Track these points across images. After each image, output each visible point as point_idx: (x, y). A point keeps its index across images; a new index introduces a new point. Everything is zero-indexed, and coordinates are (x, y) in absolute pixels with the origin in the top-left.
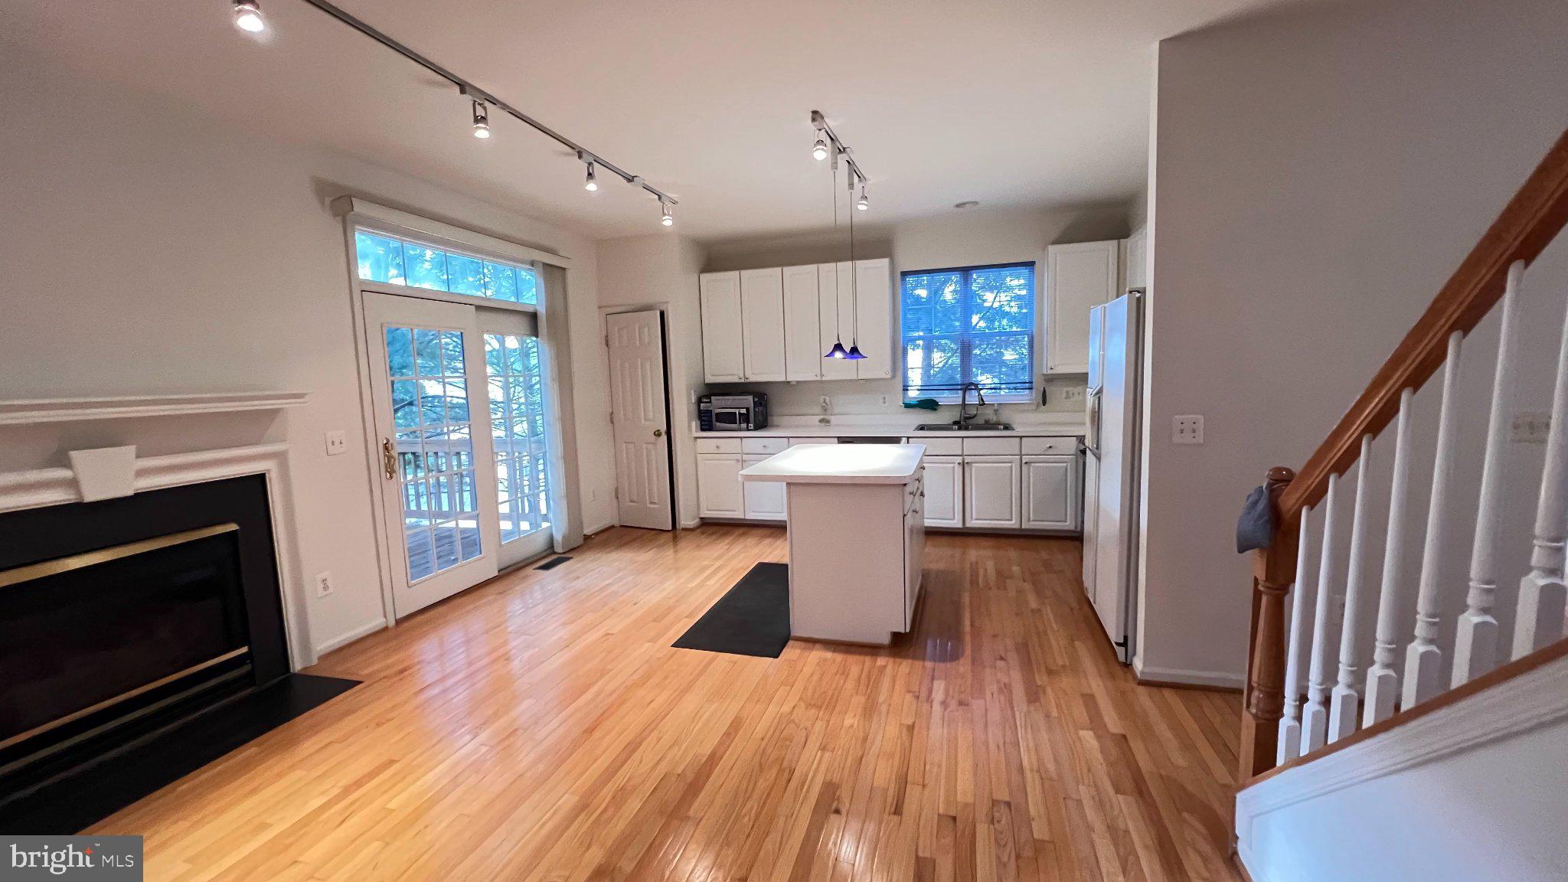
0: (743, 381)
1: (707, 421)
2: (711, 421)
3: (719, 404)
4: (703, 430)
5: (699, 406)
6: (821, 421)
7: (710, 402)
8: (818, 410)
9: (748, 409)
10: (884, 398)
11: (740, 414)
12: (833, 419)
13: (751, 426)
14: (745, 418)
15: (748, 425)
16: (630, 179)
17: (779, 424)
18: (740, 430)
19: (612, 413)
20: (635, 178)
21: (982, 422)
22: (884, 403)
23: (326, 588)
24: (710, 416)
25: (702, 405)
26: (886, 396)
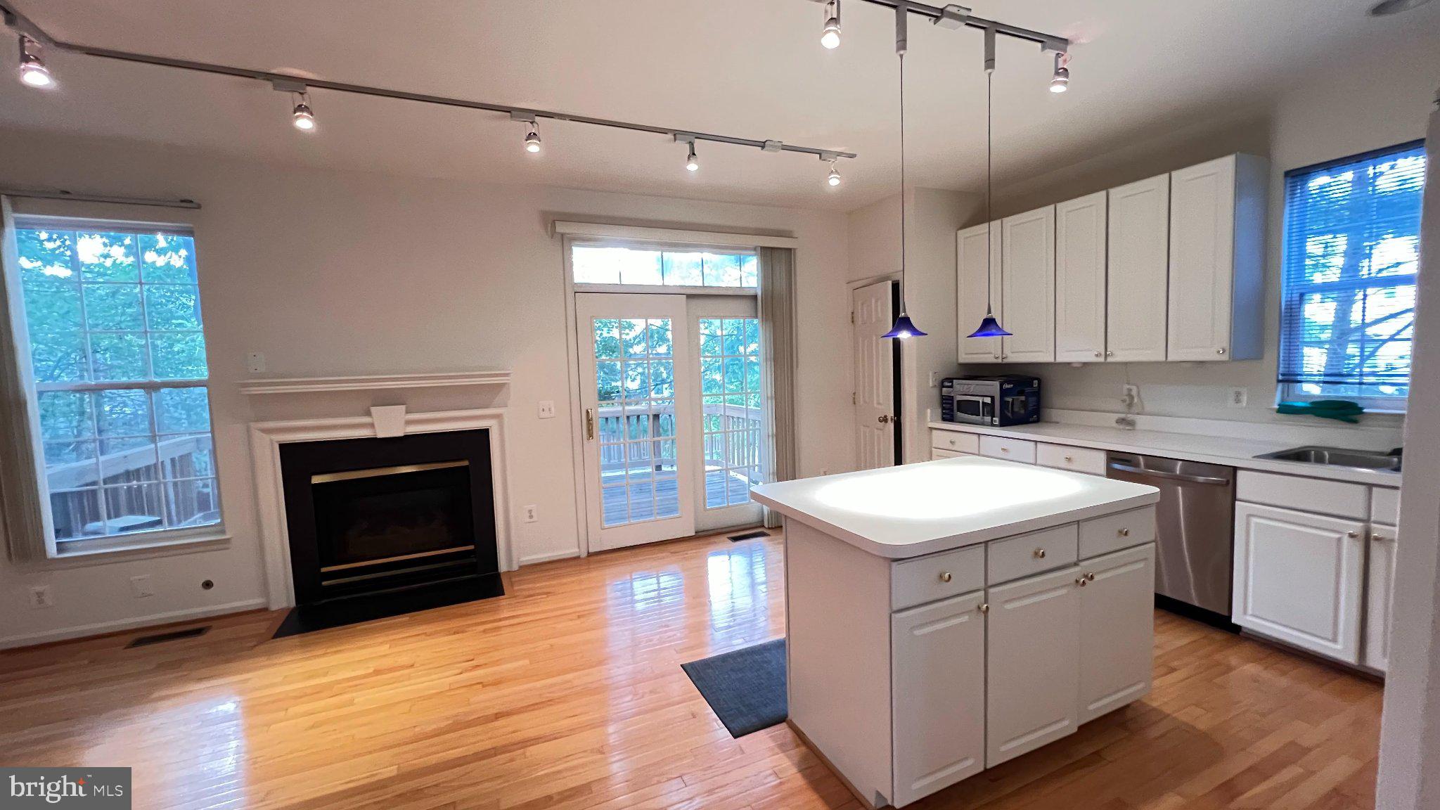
0: (999, 361)
1: (951, 410)
2: (952, 410)
3: (964, 390)
4: (944, 419)
5: (941, 391)
6: (1121, 421)
7: (951, 387)
8: (1117, 404)
9: (993, 398)
10: (1238, 394)
11: (983, 403)
12: (1142, 421)
13: (997, 420)
14: (990, 409)
15: (992, 420)
16: (762, 145)
17: (1058, 420)
18: (983, 424)
19: (854, 394)
20: (766, 143)
22: (1237, 401)
23: (531, 517)
24: (952, 404)
25: (944, 389)
26: (1242, 390)
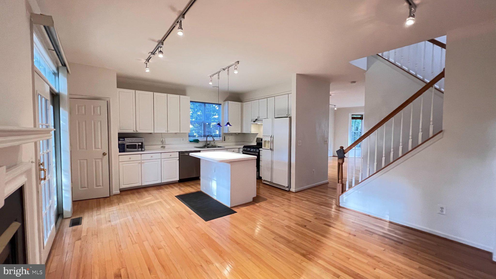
0: (135, 132)
1: (122, 148)
2: (124, 148)
3: (128, 141)
4: (120, 152)
6: (162, 147)
7: (124, 140)
8: (160, 143)
9: (142, 143)
10: (183, 139)
11: (138, 145)
12: (166, 146)
14: (140, 146)
15: (142, 149)
18: (138, 151)
21: (211, 146)
22: (183, 140)
24: (124, 146)
25: (119, 142)
26: (184, 138)
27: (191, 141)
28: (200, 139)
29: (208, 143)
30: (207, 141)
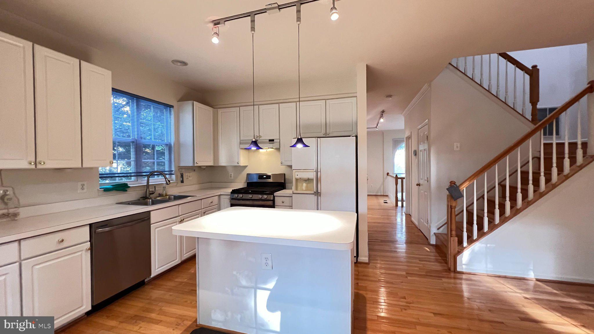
21: (158, 195)
26: (85, 183)
27: (106, 190)
28: (132, 182)
29: (151, 189)
30: (148, 186)
